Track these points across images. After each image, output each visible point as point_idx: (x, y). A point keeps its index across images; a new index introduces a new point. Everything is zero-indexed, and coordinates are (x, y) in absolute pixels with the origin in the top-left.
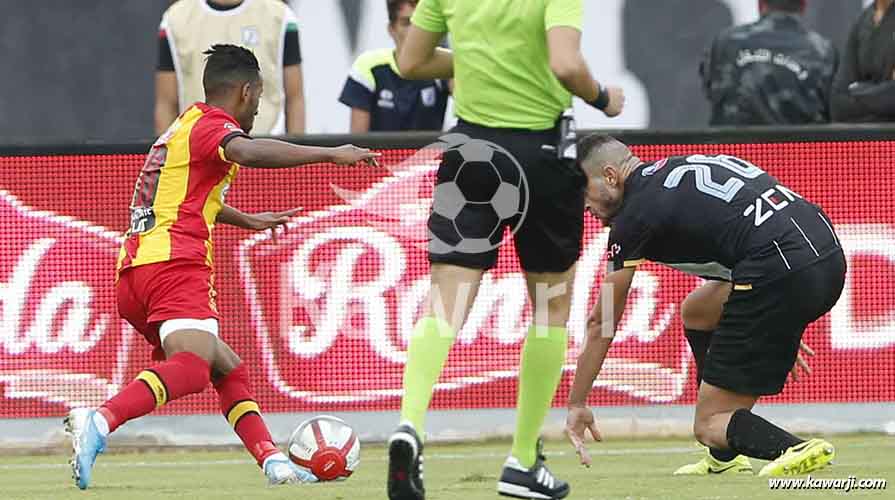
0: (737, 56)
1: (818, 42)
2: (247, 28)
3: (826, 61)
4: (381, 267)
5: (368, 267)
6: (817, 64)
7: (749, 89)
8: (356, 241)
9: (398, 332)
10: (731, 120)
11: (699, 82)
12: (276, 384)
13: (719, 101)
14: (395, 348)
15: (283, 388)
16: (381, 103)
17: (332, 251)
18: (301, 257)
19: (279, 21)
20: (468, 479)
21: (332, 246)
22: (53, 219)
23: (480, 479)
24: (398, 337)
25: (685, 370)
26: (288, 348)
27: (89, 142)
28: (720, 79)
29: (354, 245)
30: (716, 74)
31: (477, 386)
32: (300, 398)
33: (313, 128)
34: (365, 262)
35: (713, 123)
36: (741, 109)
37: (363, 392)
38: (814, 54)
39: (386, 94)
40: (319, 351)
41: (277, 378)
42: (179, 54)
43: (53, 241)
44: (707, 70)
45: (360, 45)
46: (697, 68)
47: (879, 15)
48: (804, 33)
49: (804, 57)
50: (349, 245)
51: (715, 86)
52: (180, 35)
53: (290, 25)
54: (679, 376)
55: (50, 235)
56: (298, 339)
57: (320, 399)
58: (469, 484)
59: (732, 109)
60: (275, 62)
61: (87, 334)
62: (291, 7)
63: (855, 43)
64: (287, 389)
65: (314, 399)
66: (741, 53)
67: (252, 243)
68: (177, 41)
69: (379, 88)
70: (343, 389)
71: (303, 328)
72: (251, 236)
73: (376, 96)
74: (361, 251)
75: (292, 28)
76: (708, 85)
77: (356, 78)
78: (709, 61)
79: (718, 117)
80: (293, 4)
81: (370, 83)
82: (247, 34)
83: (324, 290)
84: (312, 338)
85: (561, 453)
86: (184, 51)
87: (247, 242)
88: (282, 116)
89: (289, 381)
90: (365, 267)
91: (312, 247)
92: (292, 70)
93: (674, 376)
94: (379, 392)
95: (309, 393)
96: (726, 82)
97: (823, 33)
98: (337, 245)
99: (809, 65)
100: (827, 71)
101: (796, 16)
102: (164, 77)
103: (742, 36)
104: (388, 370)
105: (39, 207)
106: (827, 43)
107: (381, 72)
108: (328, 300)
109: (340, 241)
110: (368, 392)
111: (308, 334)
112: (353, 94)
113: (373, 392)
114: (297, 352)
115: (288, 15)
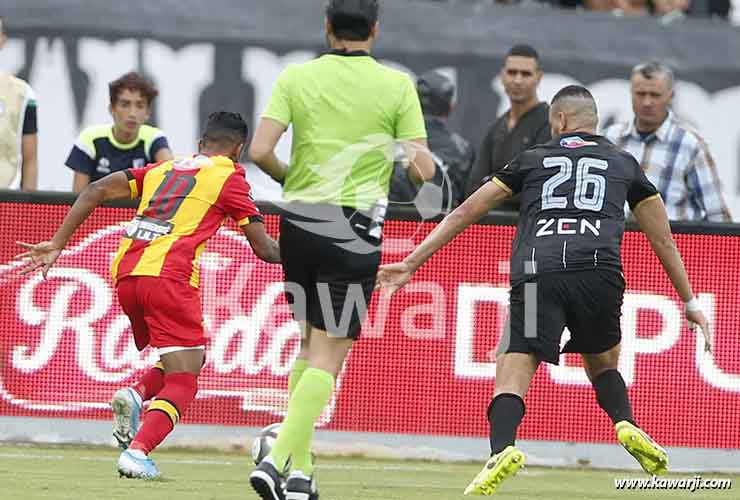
1: (459, 141)
3: (464, 158)
4: (92, 302)
5: (81, 301)
6: (457, 160)
8: (73, 281)
9: (102, 356)
14: (98, 369)
15: (7, 396)
16: (99, 169)
17: (53, 287)
18: (27, 290)
19: (22, 97)
21: (53, 282)
24: (102, 361)
26: (12, 364)
29: (71, 283)
32: (19, 405)
33: (43, 186)
34: (78, 296)
37: (70, 403)
38: (455, 152)
39: (104, 162)
40: (37, 368)
45: (85, 121)
47: (512, 123)
48: (448, 134)
49: (445, 153)
50: (66, 283)
53: (31, 101)
56: (20, 356)
57: (35, 407)
62: (32, 87)
63: (489, 144)
64: (9, 397)
65: (30, 407)
69: (99, 156)
70: (55, 400)
71: (25, 348)
73: (96, 162)
74: (76, 288)
75: (32, 104)
77: (80, 147)
81: (91, 151)
83: (44, 318)
84: (32, 357)
88: (19, 175)
89: (11, 391)
90: (78, 301)
91: (37, 282)
92: (29, 138)
94: (83, 404)
95: (26, 401)
97: (464, 136)
98: (57, 282)
99: (450, 160)
100: (464, 167)
101: (442, 120)
104: (92, 386)
106: (466, 144)
107: (101, 144)
108: (46, 327)
109: (60, 279)
110: (74, 403)
111: (28, 353)
112: (77, 160)
113: (78, 404)
114: (19, 367)
115: (30, 93)
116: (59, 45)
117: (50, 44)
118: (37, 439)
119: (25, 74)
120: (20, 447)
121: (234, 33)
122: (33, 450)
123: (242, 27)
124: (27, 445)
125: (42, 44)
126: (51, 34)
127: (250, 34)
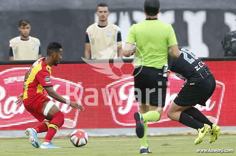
0: (231, 39)
2: (108, 32)
7: (234, 47)
10: (230, 55)
11: (221, 46)
12: (115, 121)
13: (227, 50)
15: (117, 122)
19: (116, 30)
20: (164, 145)
22: (59, 80)
23: (166, 145)
25: (218, 118)
26: (118, 112)
27: (69, 61)
28: (227, 45)
30: (226, 44)
31: (166, 122)
32: (121, 125)
35: (225, 56)
36: (232, 52)
40: (126, 113)
41: (116, 120)
42: (91, 39)
43: (59, 85)
44: (223, 43)
46: (221, 42)
51: (225, 47)
52: (91, 34)
53: (119, 31)
54: (217, 119)
55: (59, 84)
56: (121, 110)
58: (164, 146)
59: (230, 53)
60: (115, 40)
61: (68, 109)
62: (119, 27)
64: (118, 122)
65: (125, 125)
66: (232, 38)
67: (109, 86)
68: (90, 35)
71: (122, 107)
72: (109, 84)
75: (119, 32)
76: (224, 47)
78: (224, 41)
79: (226, 54)
80: (119, 26)
82: (108, 34)
84: (125, 110)
85: (187, 139)
86: (92, 38)
87: (108, 86)
89: (119, 121)
92: (119, 42)
93: (215, 119)
95: (124, 123)
96: (229, 45)
102: (87, 44)
103: (232, 34)
105: (56, 77)
111: (123, 109)
114: (120, 113)
115: (118, 29)
116: (127, 13)
117: (124, 14)
118: (127, 135)
119: (117, 23)
120: (123, 138)
121: (181, 7)
122: (127, 138)
123: (182, 5)
124: (125, 137)
125: (121, 14)
126: (124, 10)
127: (185, 7)
